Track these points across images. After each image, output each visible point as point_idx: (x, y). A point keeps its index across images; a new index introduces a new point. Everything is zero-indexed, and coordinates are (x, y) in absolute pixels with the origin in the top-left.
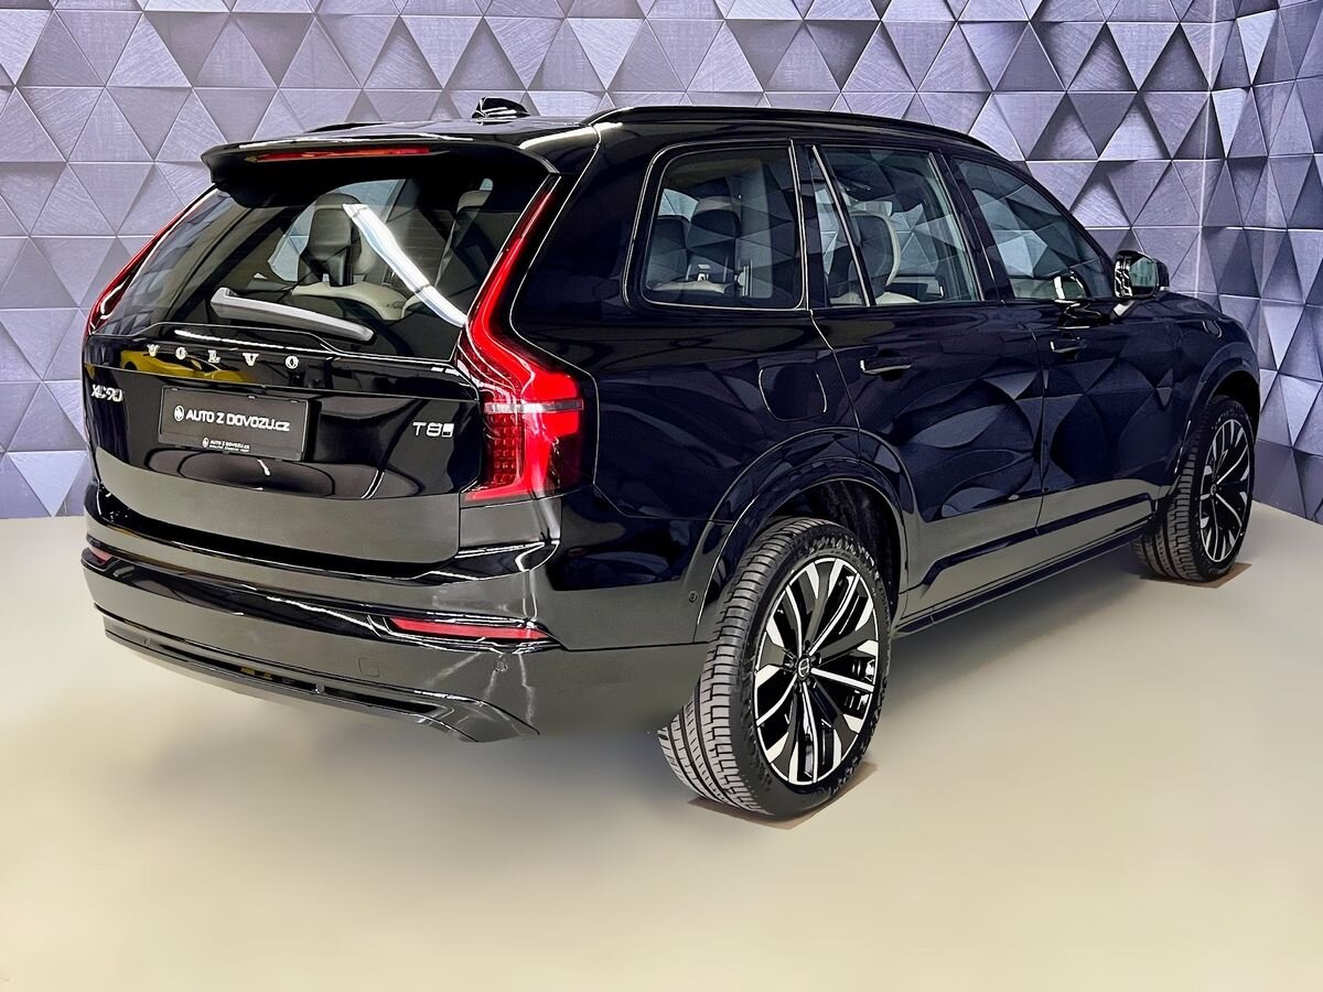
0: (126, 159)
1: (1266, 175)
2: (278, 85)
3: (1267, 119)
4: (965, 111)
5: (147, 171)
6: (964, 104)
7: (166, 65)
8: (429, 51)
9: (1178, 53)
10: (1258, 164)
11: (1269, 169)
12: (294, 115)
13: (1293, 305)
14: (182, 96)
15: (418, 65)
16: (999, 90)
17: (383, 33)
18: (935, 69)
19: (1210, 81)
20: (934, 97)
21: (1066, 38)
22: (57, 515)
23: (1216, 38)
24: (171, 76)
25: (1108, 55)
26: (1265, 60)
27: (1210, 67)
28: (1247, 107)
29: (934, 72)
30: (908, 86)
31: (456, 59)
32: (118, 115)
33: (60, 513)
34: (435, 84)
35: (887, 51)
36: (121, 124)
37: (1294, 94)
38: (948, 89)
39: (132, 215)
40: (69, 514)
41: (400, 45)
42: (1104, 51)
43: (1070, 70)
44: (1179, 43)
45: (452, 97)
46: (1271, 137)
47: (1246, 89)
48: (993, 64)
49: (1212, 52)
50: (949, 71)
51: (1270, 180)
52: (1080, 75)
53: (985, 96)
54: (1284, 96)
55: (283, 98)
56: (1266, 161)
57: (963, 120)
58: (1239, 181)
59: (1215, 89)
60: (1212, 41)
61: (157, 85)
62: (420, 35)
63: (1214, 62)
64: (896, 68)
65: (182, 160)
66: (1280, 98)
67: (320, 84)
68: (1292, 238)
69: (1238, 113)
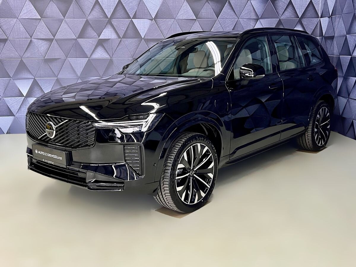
0: (24, 38)
1: (334, 41)
2: (64, 18)
3: (334, 25)
4: (252, 24)
5: (29, 41)
6: (252, 22)
7: (34, 13)
8: (105, 8)
9: (311, 8)
10: (332, 38)
11: (335, 39)
12: (69, 26)
13: (341, 77)
14: (39, 21)
15: (102, 12)
16: (261, 18)
17: (93, 4)
18: (243, 13)
19: (320, 15)
20: (243, 20)
21: (279, 4)
22: (6, 134)
23: (321, 4)
24: (35, 15)
25: (291, 8)
26: (334, 9)
27: (320, 11)
28: (329, 22)
29: (243, 14)
30: (236, 17)
31: (112, 10)
32: (21, 26)
33: (7, 133)
34: (107, 17)
35: (230, 8)
36: (22, 29)
37: (341, 19)
38: (247, 18)
39: (26, 53)
40: (10, 133)
41: (97, 7)
42: (290, 7)
43: (281, 13)
44: (311, 5)
45: (111, 21)
46: (335, 30)
47: (329, 17)
48: (259, 12)
49: (320, 8)
50: (247, 13)
51: (335, 42)
52: (284, 14)
53: (257, 20)
54: (338, 19)
55: (65, 21)
56: (334, 37)
57: (251, 26)
58: (327, 43)
59: (321, 18)
60: (320, 5)
61: (32, 18)
62: (103, 4)
63: (321, 10)
64: (233, 12)
65: (38, 38)
66: (338, 20)
67: (76, 17)
68: (341, 58)
69: (327, 25)
